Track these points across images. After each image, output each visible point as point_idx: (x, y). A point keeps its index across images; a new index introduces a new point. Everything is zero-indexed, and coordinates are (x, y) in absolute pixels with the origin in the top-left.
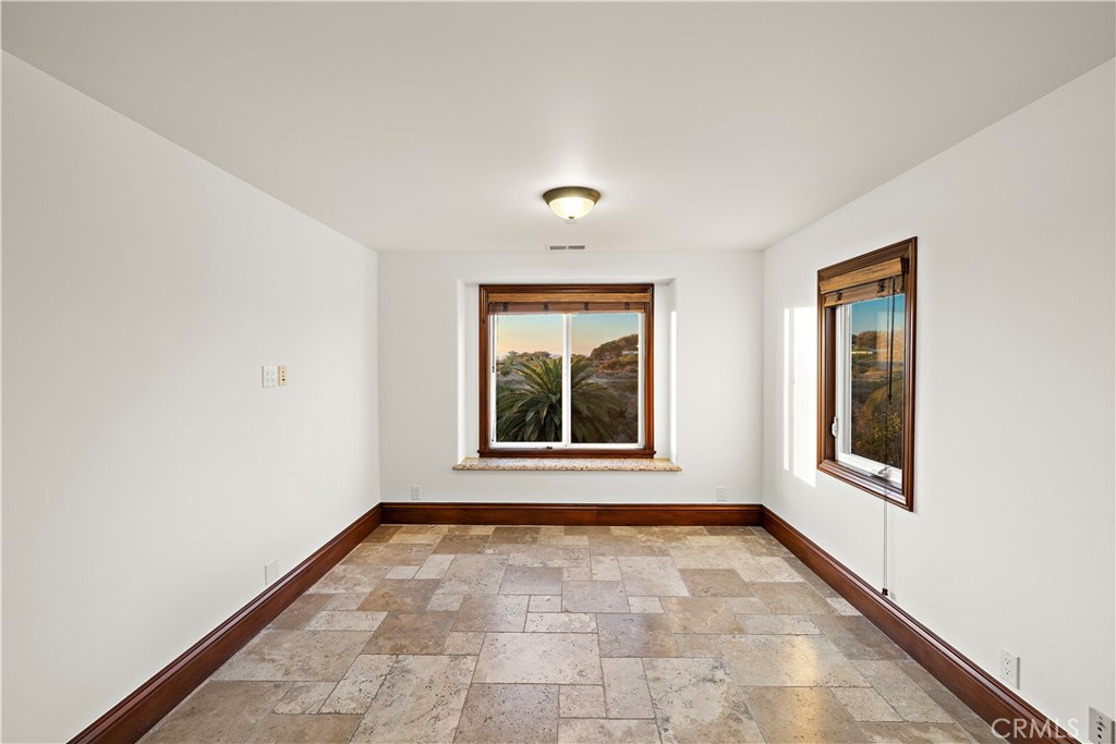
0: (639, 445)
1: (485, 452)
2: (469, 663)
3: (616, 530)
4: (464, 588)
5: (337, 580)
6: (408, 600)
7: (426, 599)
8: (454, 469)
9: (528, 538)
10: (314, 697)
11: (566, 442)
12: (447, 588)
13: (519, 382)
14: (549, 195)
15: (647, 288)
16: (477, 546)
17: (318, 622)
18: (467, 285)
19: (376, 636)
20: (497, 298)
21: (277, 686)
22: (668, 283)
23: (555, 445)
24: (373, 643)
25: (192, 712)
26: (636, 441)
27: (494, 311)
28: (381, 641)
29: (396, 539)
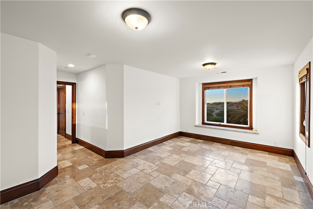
0: (248, 126)
1: (203, 123)
2: (183, 158)
3: (236, 147)
4: (189, 149)
5: (168, 142)
6: (178, 148)
7: (182, 148)
8: (195, 126)
9: (210, 144)
10: (158, 155)
11: (225, 123)
12: (186, 148)
13: (240, 110)
14: (204, 65)
15: (251, 80)
16: (197, 143)
17: (163, 147)
18: (199, 84)
19: (170, 151)
20: (206, 86)
21: (154, 152)
22: (256, 78)
23: (222, 123)
24: (169, 151)
25: (144, 151)
26: (247, 125)
27: (206, 90)
28: (171, 151)
29: (181, 139)
